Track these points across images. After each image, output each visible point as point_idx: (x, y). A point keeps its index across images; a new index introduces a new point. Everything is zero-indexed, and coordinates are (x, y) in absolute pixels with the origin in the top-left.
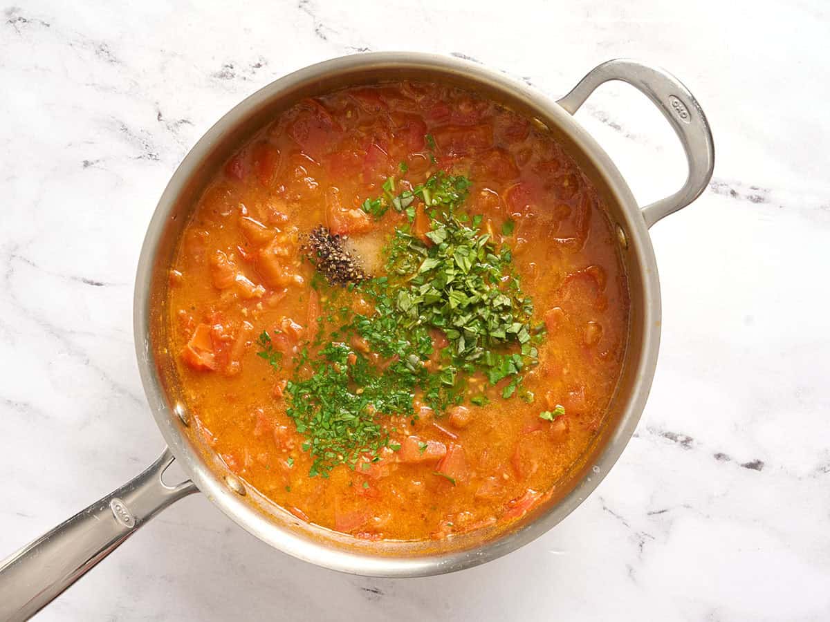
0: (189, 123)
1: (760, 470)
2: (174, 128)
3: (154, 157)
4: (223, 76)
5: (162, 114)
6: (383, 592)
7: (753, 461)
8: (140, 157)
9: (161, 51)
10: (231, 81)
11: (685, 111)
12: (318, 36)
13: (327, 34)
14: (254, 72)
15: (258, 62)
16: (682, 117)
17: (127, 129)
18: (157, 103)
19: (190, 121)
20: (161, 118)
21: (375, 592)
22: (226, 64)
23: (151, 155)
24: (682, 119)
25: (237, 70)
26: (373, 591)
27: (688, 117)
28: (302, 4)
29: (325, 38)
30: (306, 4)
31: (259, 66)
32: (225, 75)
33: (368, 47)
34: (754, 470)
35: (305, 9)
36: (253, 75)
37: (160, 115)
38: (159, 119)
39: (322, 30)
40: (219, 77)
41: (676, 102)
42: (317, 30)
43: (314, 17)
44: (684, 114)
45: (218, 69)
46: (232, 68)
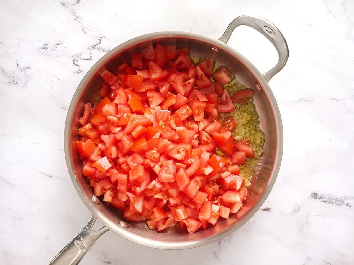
0: (30, 68)
1: (269, 212)
2: (23, 70)
3: (15, 82)
4: (43, 48)
5: (19, 64)
6: (112, 263)
7: (266, 208)
8: (10, 83)
9: (18, 38)
10: (47, 50)
11: (272, 32)
12: (83, 32)
13: (86, 31)
14: (57, 47)
15: (58, 43)
16: (271, 34)
17: (4, 71)
18: (17, 60)
19: (30, 67)
20: (18, 66)
21: (109, 263)
22: (45, 44)
23: (14, 82)
24: (271, 35)
25: (49, 46)
26: (108, 263)
27: (274, 34)
28: (76, 18)
29: (86, 33)
30: (78, 18)
31: (59, 44)
32: (44, 48)
33: (103, 36)
34: (266, 211)
35: (78, 21)
36: (56, 48)
37: (18, 65)
38: (17, 66)
39: (85, 29)
40: (42, 49)
41: (267, 29)
42: (83, 29)
43: (81, 24)
44: (272, 33)
45: (42, 45)
46: (47, 45)
